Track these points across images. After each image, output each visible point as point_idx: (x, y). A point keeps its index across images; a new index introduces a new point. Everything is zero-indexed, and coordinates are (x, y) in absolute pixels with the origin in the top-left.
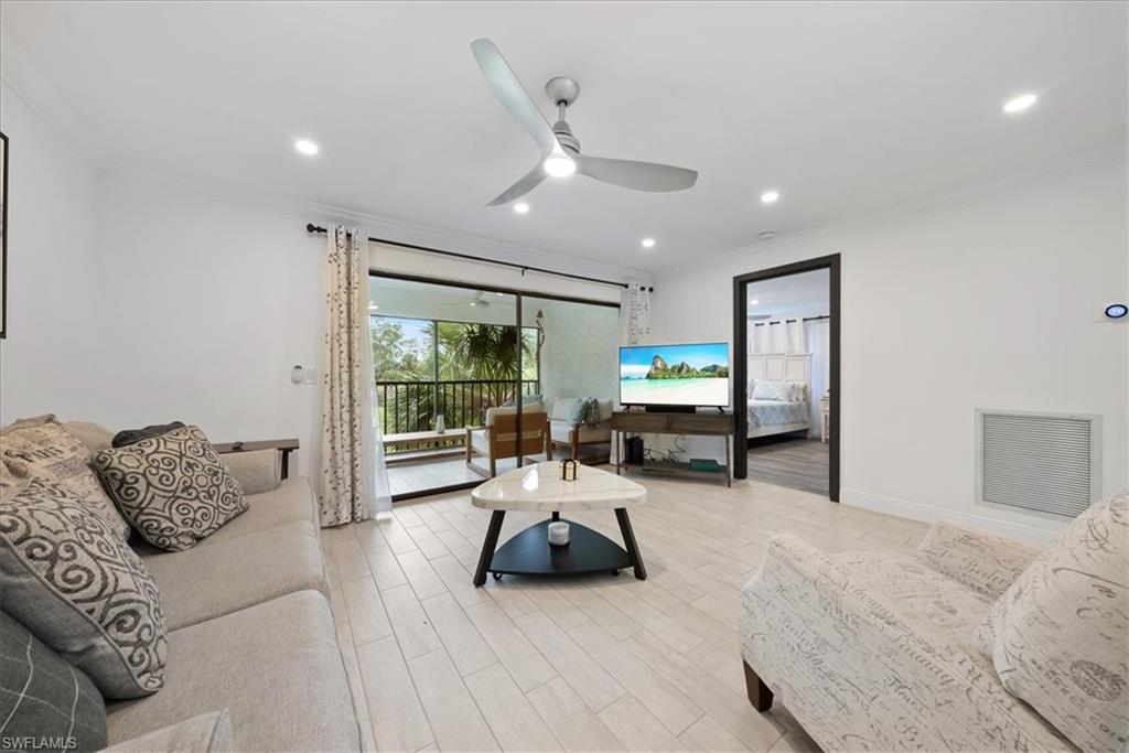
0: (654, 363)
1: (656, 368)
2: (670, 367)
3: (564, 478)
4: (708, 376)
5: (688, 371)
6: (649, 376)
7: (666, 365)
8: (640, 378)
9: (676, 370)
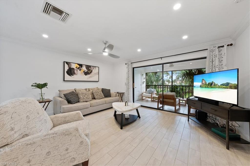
0: (202, 82)
1: (203, 84)
2: (207, 83)
3: (126, 105)
4: (224, 88)
5: (215, 85)
6: (201, 87)
7: (206, 83)
8: (198, 87)
9: (210, 85)
